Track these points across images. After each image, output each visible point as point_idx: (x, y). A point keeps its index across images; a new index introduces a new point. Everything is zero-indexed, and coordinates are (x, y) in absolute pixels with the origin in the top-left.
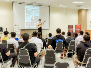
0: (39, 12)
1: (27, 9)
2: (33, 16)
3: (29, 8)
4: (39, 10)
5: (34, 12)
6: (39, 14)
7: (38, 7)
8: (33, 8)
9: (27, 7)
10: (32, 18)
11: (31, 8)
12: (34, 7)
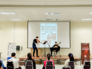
0: (56, 29)
1: (42, 27)
2: (50, 33)
3: (45, 25)
4: (56, 27)
5: (51, 30)
6: (56, 31)
7: (55, 24)
8: (49, 25)
9: (43, 24)
10: (48, 36)
11: (47, 25)
12: (51, 24)
